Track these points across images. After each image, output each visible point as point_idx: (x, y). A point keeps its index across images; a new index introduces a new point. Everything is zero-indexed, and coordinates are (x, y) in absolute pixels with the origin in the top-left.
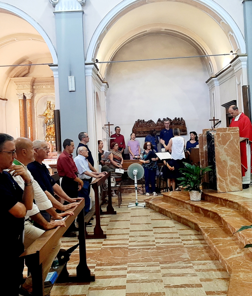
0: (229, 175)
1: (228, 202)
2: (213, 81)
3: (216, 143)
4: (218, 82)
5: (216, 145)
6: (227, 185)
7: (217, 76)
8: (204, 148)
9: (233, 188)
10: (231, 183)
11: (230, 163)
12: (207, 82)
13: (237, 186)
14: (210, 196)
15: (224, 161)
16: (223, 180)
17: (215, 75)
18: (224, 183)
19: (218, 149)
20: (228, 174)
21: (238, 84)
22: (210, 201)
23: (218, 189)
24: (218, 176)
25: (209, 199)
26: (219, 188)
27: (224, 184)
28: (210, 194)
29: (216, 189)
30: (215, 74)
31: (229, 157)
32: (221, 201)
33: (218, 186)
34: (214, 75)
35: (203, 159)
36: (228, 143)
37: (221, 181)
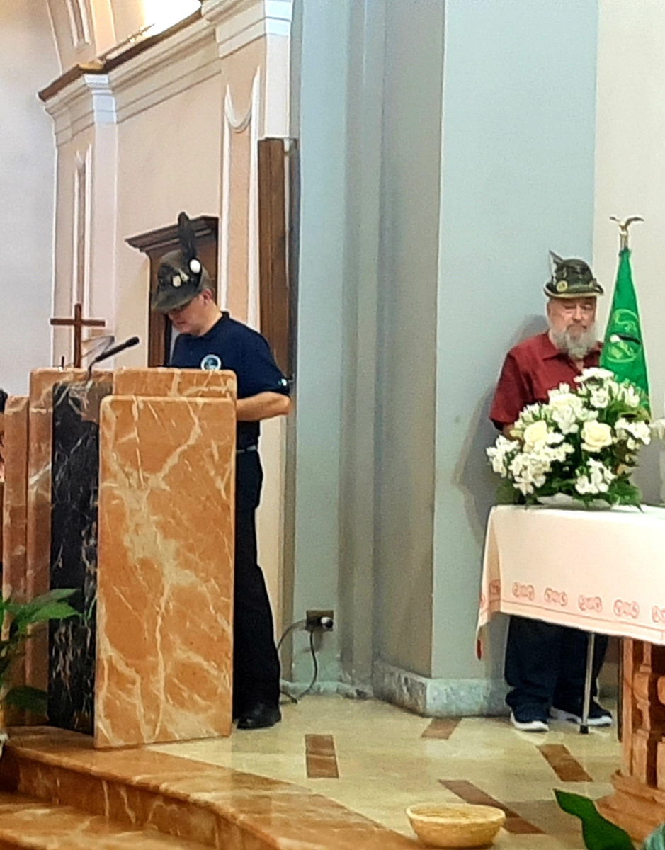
0: (167, 647)
1: (157, 803)
2: (86, 90)
3: (109, 456)
4: (112, 103)
5: (106, 469)
6: (151, 702)
7: (109, 66)
8: (32, 481)
9: (185, 721)
10: (171, 689)
11: (174, 576)
12: (44, 96)
13: (205, 710)
14: (48, 768)
15: (145, 563)
16: (129, 672)
17: (102, 58)
18: (137, 689)
19: (117, 492)
20: (164, 637)
21: (236, 123)
22: (47, 800)
23: (102, 724)
24: (106, 650)
25: (42, 782)
26: (108, 721)
27: (137, 701)
28: (51, 757)
29: (88, 728)
30: (99, 53)
31: (173, 544)
32: (115, 796)
33: (99, 707)
34: (94, 57)
35: (20, 550)
36: (173, 460)
37: (119, 680)
